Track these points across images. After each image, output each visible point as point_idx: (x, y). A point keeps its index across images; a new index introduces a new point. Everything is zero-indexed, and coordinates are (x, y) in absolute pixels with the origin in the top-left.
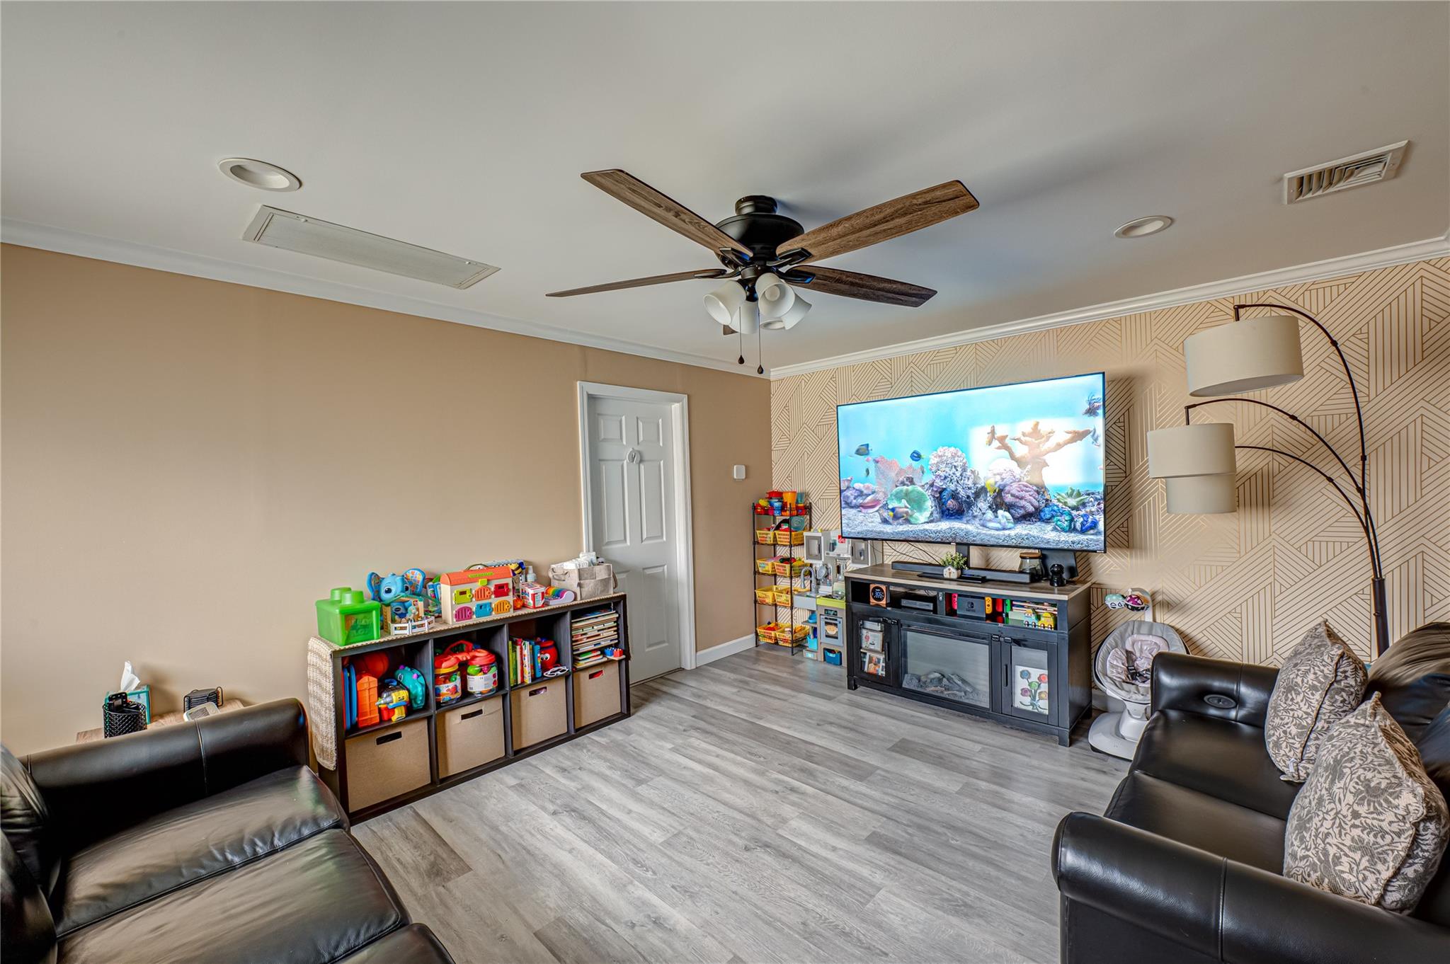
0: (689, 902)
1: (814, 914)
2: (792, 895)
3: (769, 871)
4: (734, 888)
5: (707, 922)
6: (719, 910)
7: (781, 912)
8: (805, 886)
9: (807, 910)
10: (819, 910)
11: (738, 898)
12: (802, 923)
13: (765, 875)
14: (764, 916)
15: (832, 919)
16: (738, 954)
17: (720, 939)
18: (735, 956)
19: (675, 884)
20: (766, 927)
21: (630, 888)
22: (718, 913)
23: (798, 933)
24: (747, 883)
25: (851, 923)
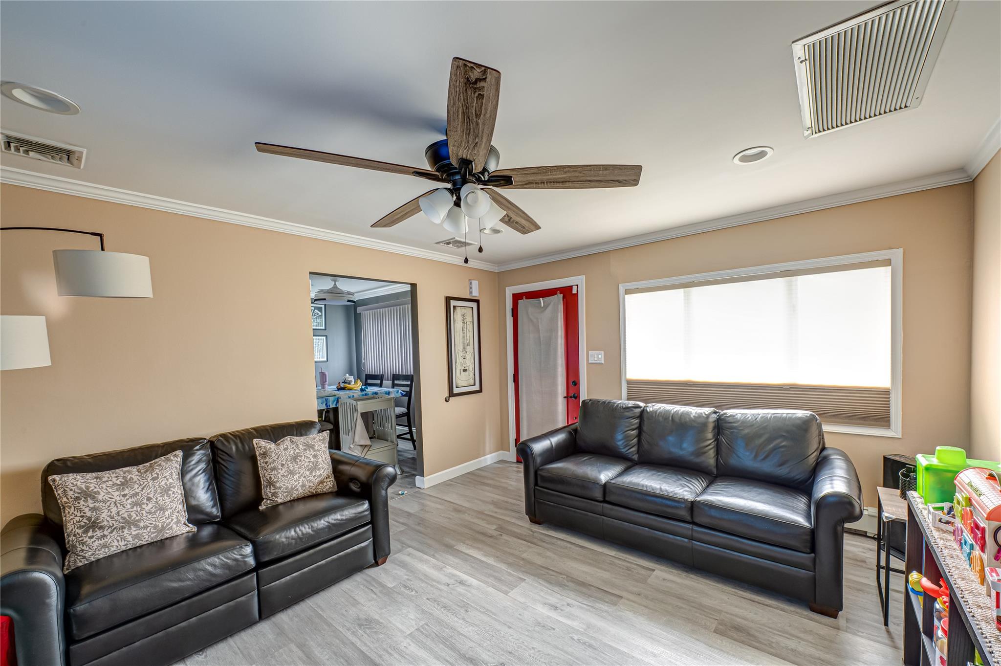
0: (539, 620)
1: (459, 617)
2: (471, 628)
3: (485, 645)
4: (511, 631)
5: (525, 609)
6: (519, 616)
7: (479, 617)
8: (461, 634)
9: (464, 619)
10: (456, 619)
11: (508, 624)
12: (468, 611)
13: (488, 642)
14: (491, 614)
15: (449, 615)
16: (505, 595)
17: (516, 601)
18: (507, 595)
19: (552, 631)
20: (490, 609)
21: (584, 627)
22: (520, 614)
23: (472, 606)
24: (502, 635)
25: (438, 612)
